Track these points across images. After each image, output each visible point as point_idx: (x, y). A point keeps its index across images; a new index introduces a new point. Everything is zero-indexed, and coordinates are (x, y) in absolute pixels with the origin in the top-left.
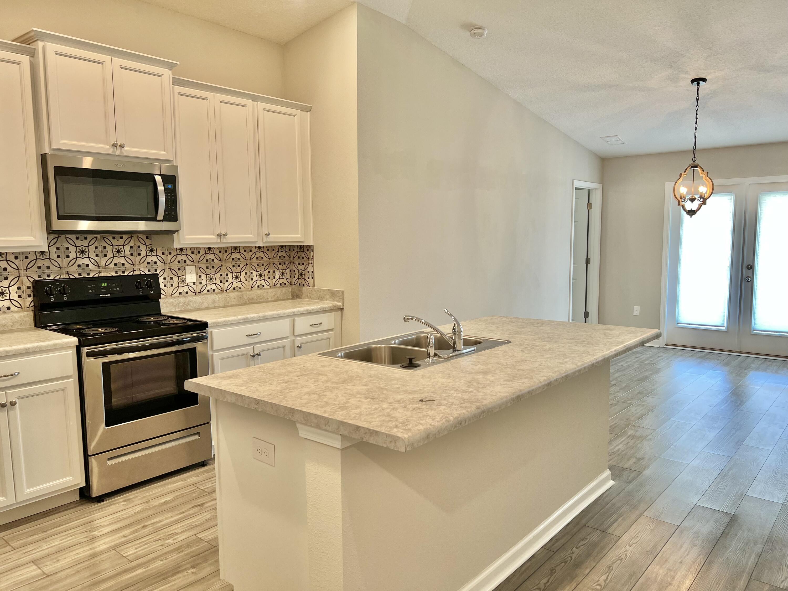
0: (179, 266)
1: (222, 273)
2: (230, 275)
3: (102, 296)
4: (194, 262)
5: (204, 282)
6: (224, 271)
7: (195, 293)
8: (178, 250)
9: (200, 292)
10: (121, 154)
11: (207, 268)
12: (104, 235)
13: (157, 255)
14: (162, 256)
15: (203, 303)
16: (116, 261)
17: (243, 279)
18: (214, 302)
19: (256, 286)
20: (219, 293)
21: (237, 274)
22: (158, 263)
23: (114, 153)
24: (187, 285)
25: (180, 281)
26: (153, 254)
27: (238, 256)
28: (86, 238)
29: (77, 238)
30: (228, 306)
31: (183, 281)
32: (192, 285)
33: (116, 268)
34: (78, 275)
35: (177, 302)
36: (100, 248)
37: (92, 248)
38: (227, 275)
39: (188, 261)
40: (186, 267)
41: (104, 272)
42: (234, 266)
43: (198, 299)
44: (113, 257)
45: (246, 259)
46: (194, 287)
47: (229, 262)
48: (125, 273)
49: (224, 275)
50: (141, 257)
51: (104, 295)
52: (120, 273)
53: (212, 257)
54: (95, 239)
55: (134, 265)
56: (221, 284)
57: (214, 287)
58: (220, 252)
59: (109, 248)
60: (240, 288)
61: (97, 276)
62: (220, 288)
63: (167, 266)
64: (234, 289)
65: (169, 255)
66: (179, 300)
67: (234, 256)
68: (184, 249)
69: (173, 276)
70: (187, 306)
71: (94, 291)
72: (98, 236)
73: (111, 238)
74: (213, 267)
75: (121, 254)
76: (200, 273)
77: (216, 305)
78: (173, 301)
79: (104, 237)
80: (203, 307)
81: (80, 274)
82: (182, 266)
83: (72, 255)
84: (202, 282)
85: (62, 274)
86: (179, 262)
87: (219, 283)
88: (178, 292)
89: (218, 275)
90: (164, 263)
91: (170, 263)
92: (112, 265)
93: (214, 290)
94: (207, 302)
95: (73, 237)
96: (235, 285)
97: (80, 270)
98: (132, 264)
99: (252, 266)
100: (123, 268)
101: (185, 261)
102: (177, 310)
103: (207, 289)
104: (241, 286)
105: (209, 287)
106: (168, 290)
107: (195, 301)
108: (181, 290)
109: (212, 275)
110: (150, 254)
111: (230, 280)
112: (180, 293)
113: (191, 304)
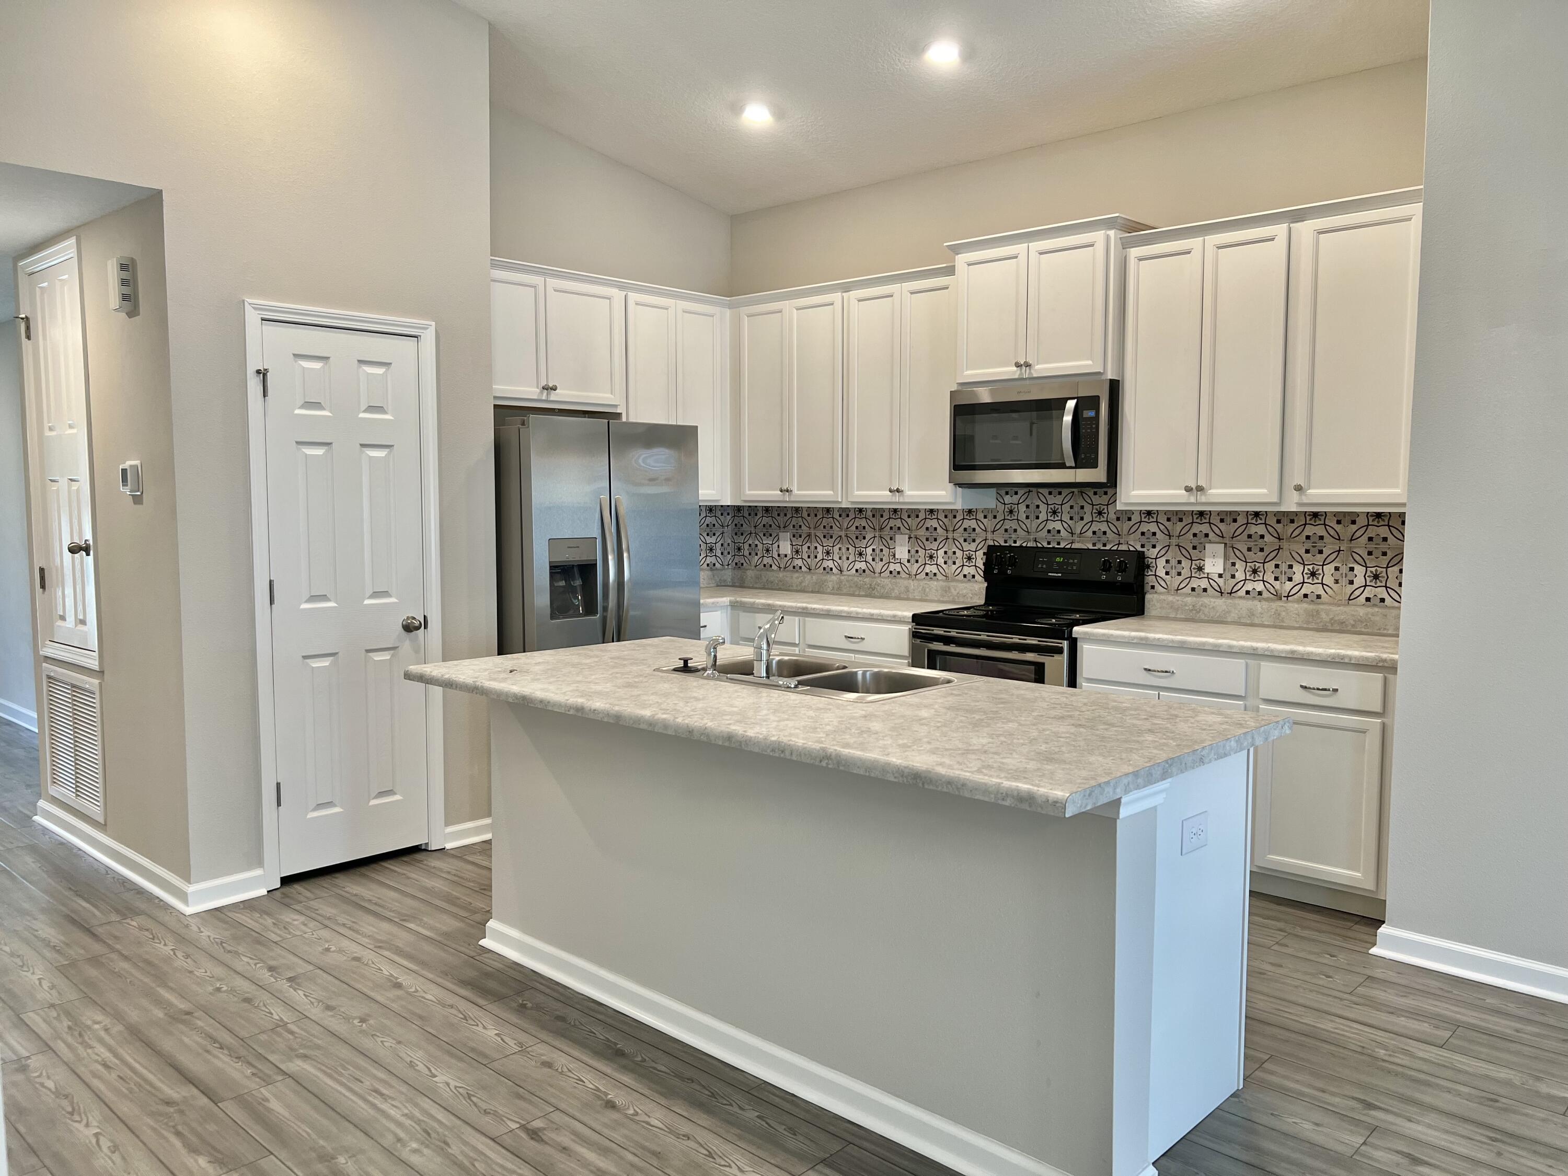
0: (1195, 541)
1: (1280, 563)
2: (1298, 568)
3: (1051, 574)
4: (1223, 537)
5: (1240, 575)
6: (1284, 559)
7: (1222, 593)
8: (1196, 514)
9: (1231, 593)
10: (1031, 376)
11: (1249, 549)
12: (1083, 489)
13: (1157, 522)
14: (1167, 524)
15: (1229, 612)
16: (1095, 527)
17: (1329, 580)
18: (1251, 614)
19: (1362, 599)
20: (1267, 600)
21: (1313, 568)
22: (1159, 534)
23: (1021, 377)
24: (1206, 576)
25: (1194, 569)
26: (1151, 520)
27: (1320, 531)
28: (1060, 493)
29: (1050, 493)
30: (1281, 627)
31: (1200, 569)
32: (1216, 578)
33: (1095, 539)
34: (1046, 543)
35: (1181, 602)
36: (1076, 508)
37: (1066, 508)
38: (1291, 567)
39: (1211, 535)
40: (1207, 546)
41: (1078, 542)
42: (1307, 551)
43: (1220, 603)
44: (1092, 521)
45: (1339, 539)
46: (1221, 581)
47: (1298, 542)
48: (1105, 546)
49: (1284, 567)
50: (1131, 523)
51: (1053, 574)
52: (1099, 546)
53: (1261, 530)
54: (1071, 494)
55: (1119, 535)
56: (1277, 584)
57: (1260, 587)
58: (1279, 522)
59: (1088, 508)
60: (1319, 597)
61: (1068, 546)
62: (1272, 591)
63: (1174, 541)
64: (1306, 596)
65: (1178, 523)
66: (1185, 600)
67: (1309, 531)
68: (1207, 514)
69: (1183, 559)
70: (1199, 612)
71: (1044, 566)
72: (1075, 490)
73: (1091, 494)
74: (1262, 550)
75: (1103, 517)
76: (1235, 559)
77: (1256, 621)
78: (1174, 600)
79: (1082, 492)
80: (1229, 620)
81: (1049, 543)
82: (1201, 543)
83: (1043, 516)
84: (1237, 574)
85: (1028, 541)
86: (1195, 535)
87: (1272, 581)
88: (1190, 586)
89: (1270, 566)
90: (1170, 536)
91: (1179, 536)
92: (1090, 533)
93: (1260, 593)
94: (1237, 612)
95: (1045, 491)
96: (1306, 589)
97: (1050, 537)
98: (1117, 533)
99: (1353, 554)
100: (1104, 539)
101: (1207, 535)
102: (1178, 616)
103: (1244, 589)
104: (1321, 592)
105: (1249, 586)
106: (1171, 581)
107: (1213, 607)
108: (1195, 583)
109: (1258, 565)
110: (1146, 520)
111: (1298, 578)
112: (1193, 589)
113: (1206, 610)
